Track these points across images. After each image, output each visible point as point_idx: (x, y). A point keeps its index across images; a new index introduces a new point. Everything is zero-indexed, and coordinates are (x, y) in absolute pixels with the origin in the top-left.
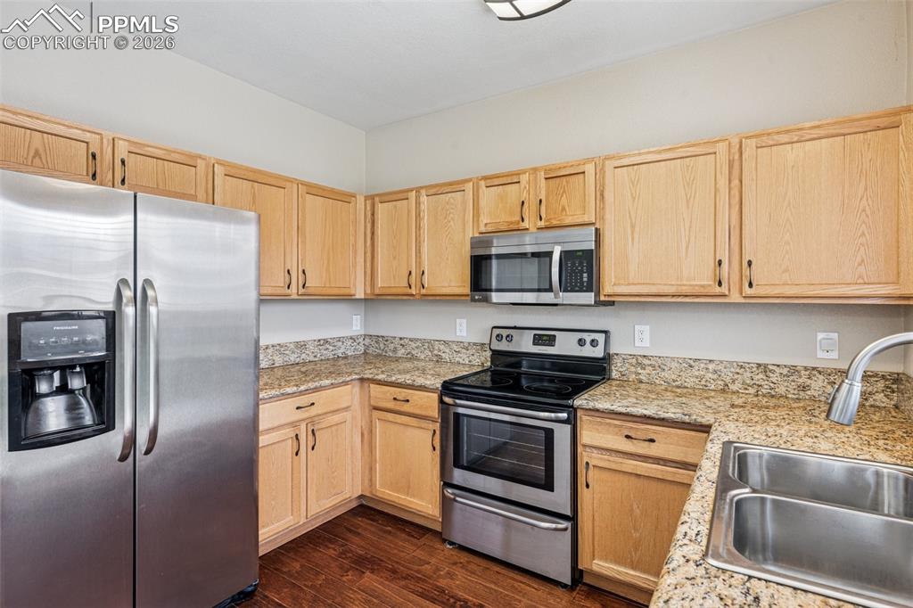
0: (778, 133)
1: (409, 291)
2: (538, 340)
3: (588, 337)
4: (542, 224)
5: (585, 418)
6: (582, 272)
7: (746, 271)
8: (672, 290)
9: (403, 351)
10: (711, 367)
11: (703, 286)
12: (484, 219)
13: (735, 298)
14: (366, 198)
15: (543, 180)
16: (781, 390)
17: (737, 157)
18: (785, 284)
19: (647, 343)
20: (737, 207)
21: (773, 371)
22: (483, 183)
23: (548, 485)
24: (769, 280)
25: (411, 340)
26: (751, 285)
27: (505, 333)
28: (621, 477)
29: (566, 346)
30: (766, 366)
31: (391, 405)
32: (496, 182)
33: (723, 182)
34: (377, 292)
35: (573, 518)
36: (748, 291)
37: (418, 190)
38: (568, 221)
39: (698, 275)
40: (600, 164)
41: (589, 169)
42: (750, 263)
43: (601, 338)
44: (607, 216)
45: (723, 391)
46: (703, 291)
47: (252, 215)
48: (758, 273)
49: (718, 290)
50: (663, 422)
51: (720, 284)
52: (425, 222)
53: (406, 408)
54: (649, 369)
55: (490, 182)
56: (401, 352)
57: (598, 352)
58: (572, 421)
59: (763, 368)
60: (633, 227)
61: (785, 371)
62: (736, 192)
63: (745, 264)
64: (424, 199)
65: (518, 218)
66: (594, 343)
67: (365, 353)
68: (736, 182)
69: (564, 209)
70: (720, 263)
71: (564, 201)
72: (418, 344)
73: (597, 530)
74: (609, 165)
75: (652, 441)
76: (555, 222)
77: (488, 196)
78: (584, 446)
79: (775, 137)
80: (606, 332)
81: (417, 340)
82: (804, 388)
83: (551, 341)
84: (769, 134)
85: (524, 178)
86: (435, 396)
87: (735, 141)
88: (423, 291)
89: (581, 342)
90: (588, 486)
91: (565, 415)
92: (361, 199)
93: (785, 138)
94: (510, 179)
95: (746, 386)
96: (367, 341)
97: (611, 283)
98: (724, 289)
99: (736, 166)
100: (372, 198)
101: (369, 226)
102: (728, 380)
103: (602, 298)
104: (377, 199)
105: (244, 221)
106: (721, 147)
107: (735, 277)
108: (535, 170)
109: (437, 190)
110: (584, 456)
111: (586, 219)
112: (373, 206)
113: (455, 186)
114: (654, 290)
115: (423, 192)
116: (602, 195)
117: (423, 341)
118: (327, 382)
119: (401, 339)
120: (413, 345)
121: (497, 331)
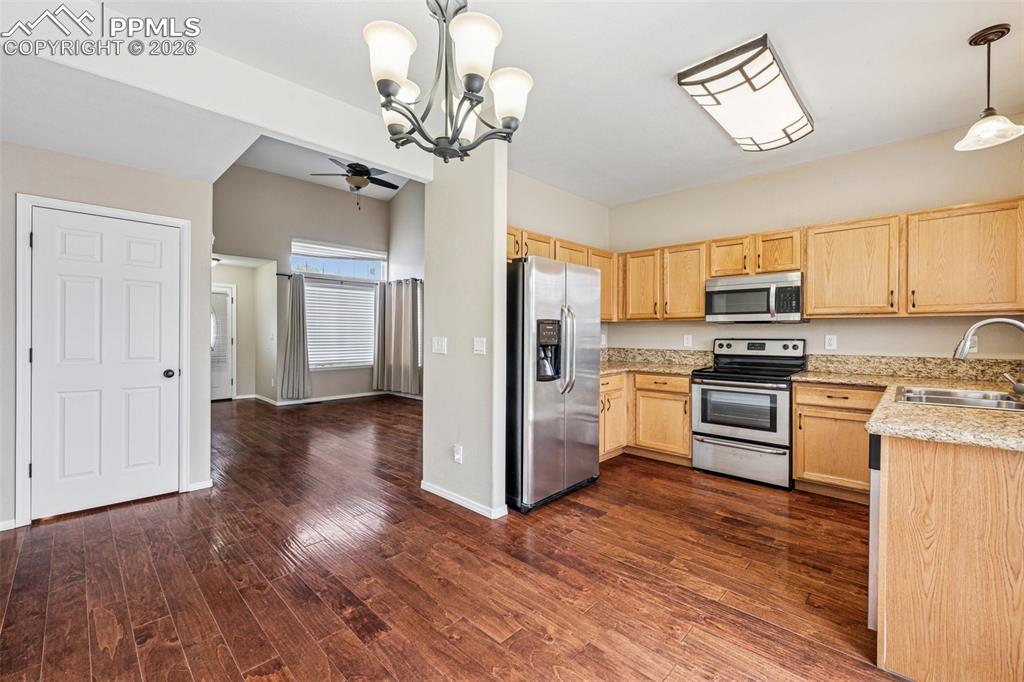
0: (934, 212)
1: (655, 316)
2: (750, 347)
3: (790, 344)
4: (760, 270)
5: (799, 387)
6: (791, 301)
7: (911, 297)
8: (858, 310)
9: (641, 358)
10: (883, 361)
11: (880, 307)
12: (715, 268)
13: (903, 314)
14: (619, 255)
15: (761, 243)
16: (936, 374)
17: (905, 226)
18: (938, 305)
19: (834, 347)
20: (905, 257)
21: (930, 362)
22: (714, 245)
23: (773, 428)
24: (927, 303)
25: (647, 350)
26: (914, 306)
27: (725, 343)
28: (824, 421)
29: (773, 349)
30: (924, 359)
31: (653, 387)
32: (724, 243)
33: (895, 243)
34: (628, 317)
35: (790, 448)
36: (912, 309)
37: (662, 250)
38: (780, 268)
39: (876, 300)
40: (805, 232)
41: (796, 235)
42: (913, 292)
43: (800, 344)
44: (810, 264)
45: (892, 376)
46: (880, 311)
47: (599, 271)
48: (918, 298)
49: (890, 309)
50: (853, 386)
51: (892, 305)
52: (668, 270)
53: (665, 388)
54: (836, 364)
55: (718, 244)
56: (639, 359)
57: (799, 353)
58: (790, 389)
59: (923, 361)
60: (828, 271)
61: (939, 362)
62: (904, 249)
63: (910, 293)
64: (667, 255)
65: (740, 266)
66: (795, 347)
67: (609, 360)
68: (904, 242)
69: (776, 260)
70: (892, 292)
71: (777, 255)
72: (653, 352)
73: (807, 455)
74: (811, 233)
75: (846, 398)
76: (770, 269)
77: (717, 252)
78: (798, 404)
79: (932, 215)
80: (804, 340)
81: (652, 350)
82: (953, 372)
83: (762, 347)
84: (928, 213)
85: (746, 241)
86: (687, 380)
87: (904, 217)
88: (666, 316)
89: (785, 347)
90: (800, 428)
91: (784, 386)
92: (616, 255)
93: (939, 215)
94: (736, 241)
95: (909, 372)
96: (611, 352)
97: (811, 306)
98: (895, 309)
99: (904, 232)
100: (625, 255)
101: (621, 273)
102: (896, 368)
103: (805, 317)
104: (628, 256)
105: (596, 274)
106: (894, 222)
107: (903, 301)
108: (755, 236)
109: (676, 249)
110: (797, 410)
111: (793, 267)
112: (626, 259)
113: (692, 246)
114: (844, 310)
115: (666, 250)
116: (806, 251)
117: (657, 352)
118: (615, 371)
119: (639, 350)
120: (649, 353)
121: (718, 342)
